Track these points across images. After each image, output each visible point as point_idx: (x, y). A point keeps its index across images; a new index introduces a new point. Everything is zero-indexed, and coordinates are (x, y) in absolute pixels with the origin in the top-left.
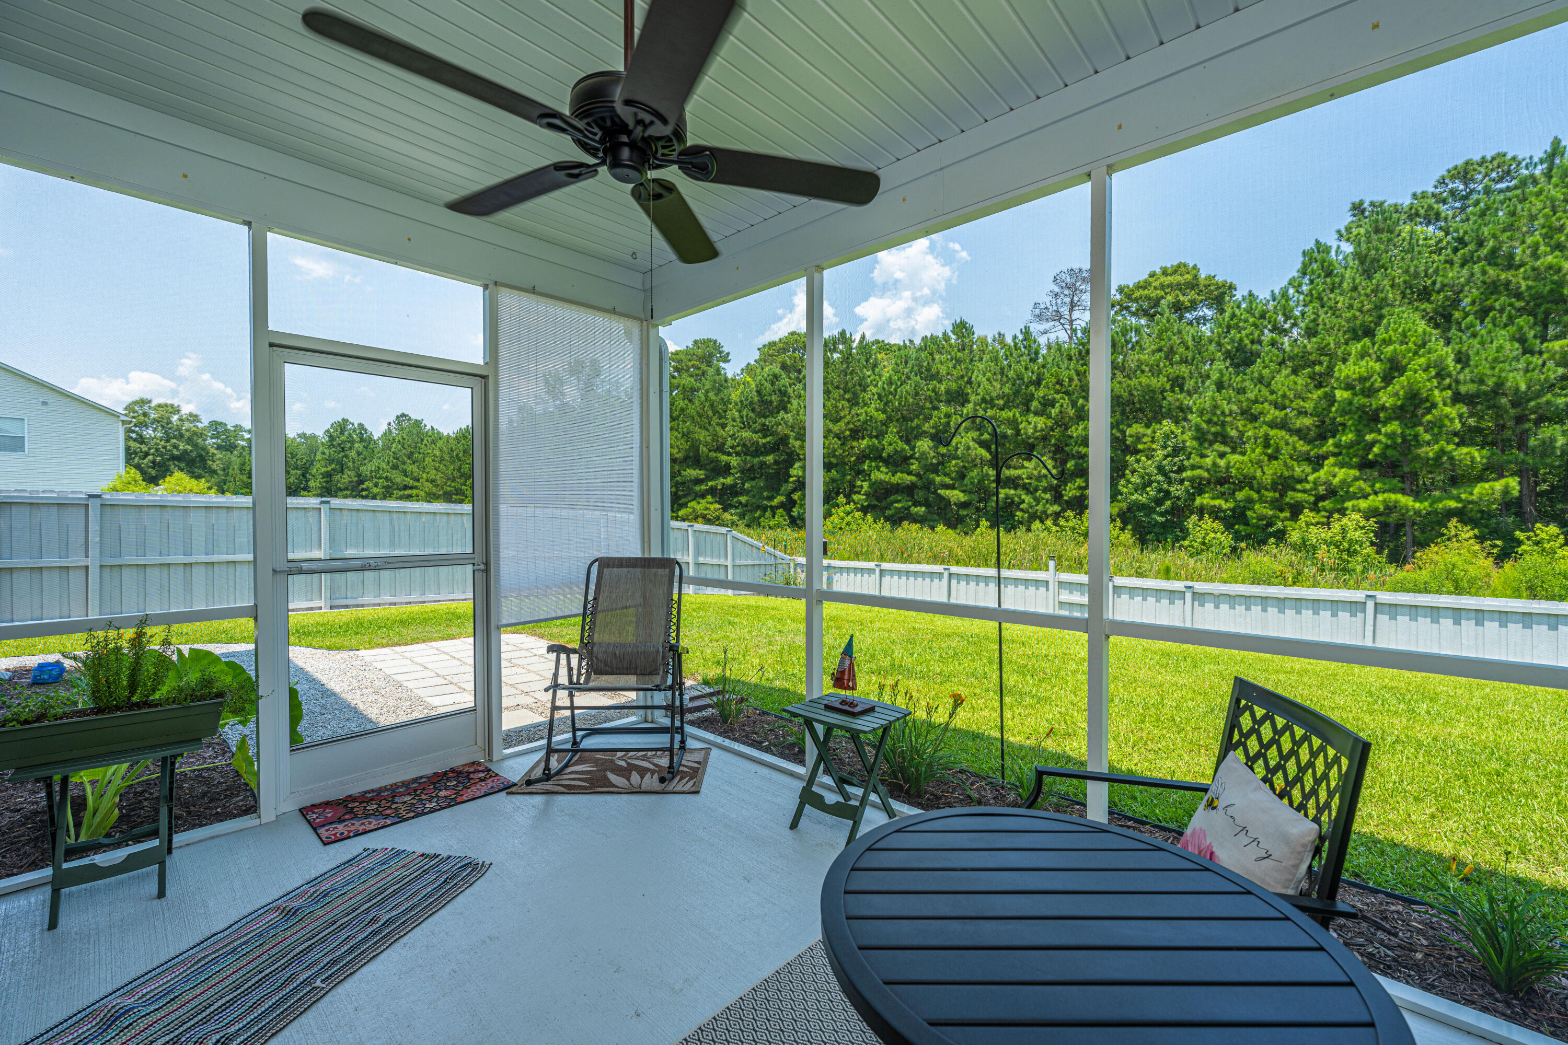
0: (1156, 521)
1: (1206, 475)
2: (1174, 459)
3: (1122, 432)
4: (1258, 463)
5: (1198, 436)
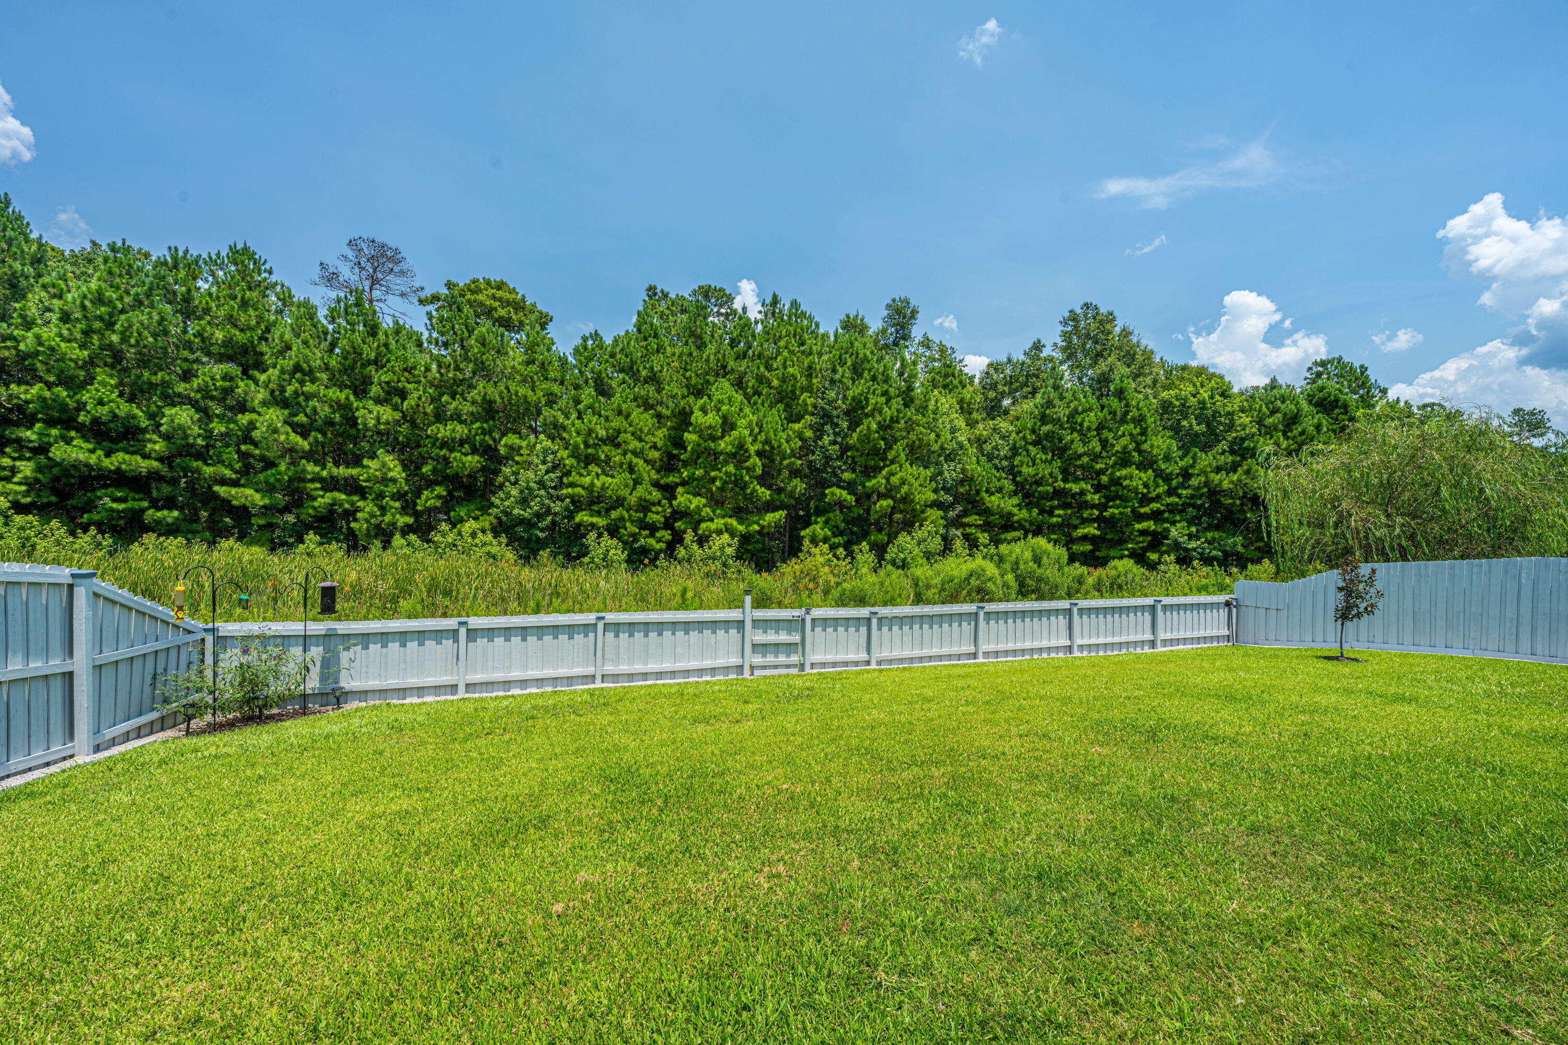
0: (537, 536)
1: (582, 492)
2: (552, 475)
3: (494, 440)
4: (626, 486)
5: (575, 455)
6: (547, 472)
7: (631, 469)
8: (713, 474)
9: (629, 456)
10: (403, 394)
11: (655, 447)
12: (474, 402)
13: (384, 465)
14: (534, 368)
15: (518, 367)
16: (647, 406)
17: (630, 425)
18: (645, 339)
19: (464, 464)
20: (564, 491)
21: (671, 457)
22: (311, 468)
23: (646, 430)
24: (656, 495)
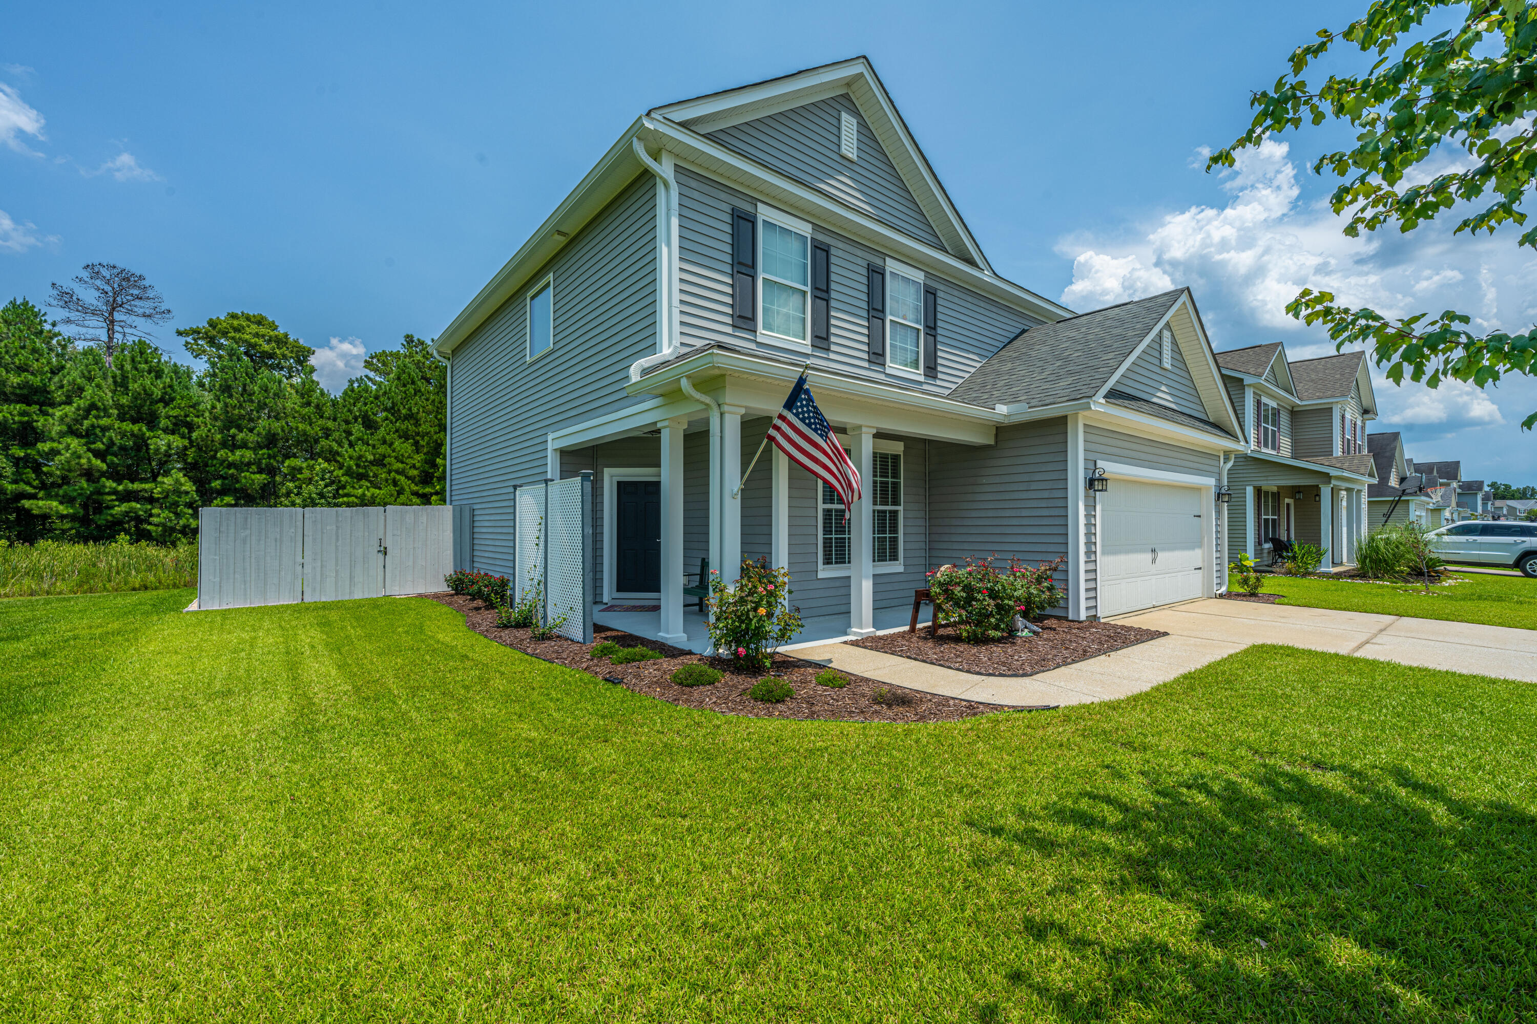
2: (329, 488)
3: (278, 462)
4: (392, 495)
5: (349, 473)
6: (326, 486)
7: (395, 483)
9: (393, 474)
10: (191, 427)
11: (414, 466)
12: (259, 434)
13: (177, 481)
14: (312, 409)
15: (297, 408)
16: (405, 436)
17: (394, 451)
18: (404, 386)
19: (253, 480)
20: (341, 500)
22: (110, 484)
23: (406, 455)
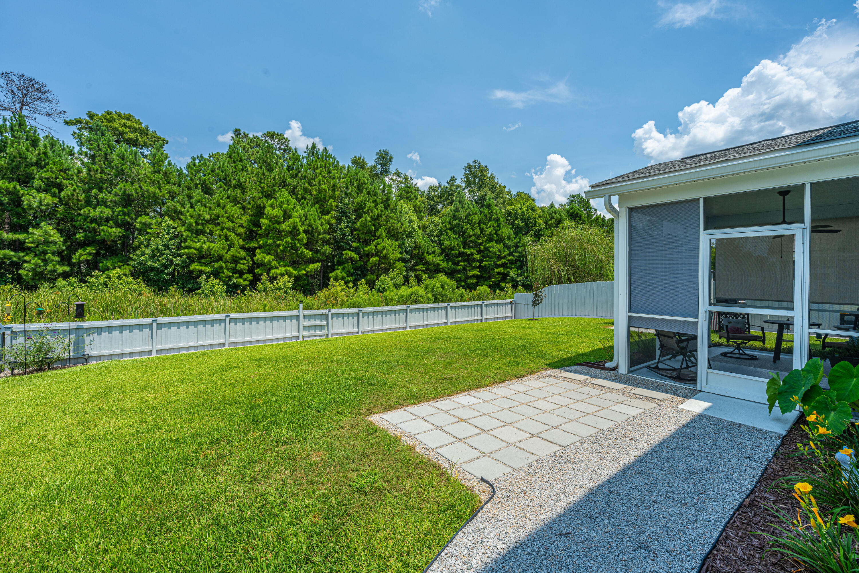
0: (164, 279)
1: (195, 252)
2: (174, 241)
3: (132, 219)
4: (224, 248)
5: (189, 229)
6: (170, 239)
7: (227, 238)
8: (278, 242)
9: (225, 231)
10: (60, 187)
11: (241, 226)
12: (116, 195)
13: (46, 232)
14: (161, 175)
15: (149, 175)
16: (235, 201)
17: (226, 213)
18: (234, 162)
19: (110, 233)
20: (183, 251)
21: (251, 231)
23: (236, 216)
24: (243, 253)
